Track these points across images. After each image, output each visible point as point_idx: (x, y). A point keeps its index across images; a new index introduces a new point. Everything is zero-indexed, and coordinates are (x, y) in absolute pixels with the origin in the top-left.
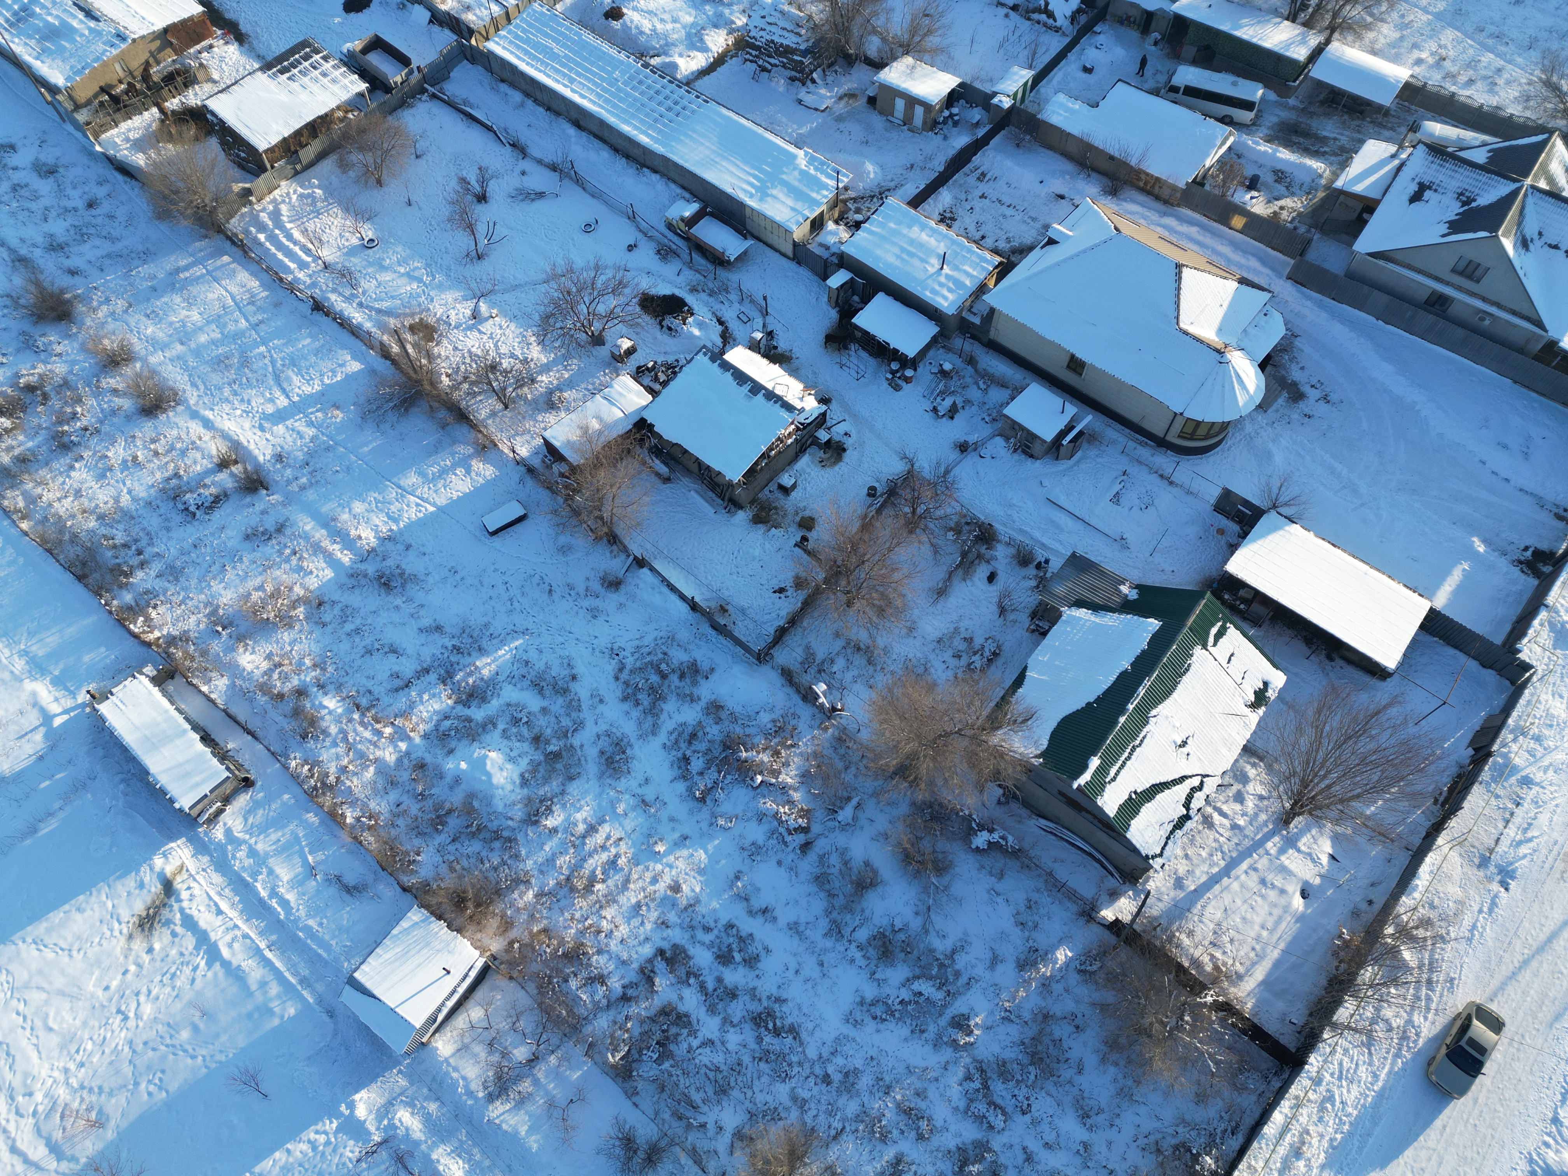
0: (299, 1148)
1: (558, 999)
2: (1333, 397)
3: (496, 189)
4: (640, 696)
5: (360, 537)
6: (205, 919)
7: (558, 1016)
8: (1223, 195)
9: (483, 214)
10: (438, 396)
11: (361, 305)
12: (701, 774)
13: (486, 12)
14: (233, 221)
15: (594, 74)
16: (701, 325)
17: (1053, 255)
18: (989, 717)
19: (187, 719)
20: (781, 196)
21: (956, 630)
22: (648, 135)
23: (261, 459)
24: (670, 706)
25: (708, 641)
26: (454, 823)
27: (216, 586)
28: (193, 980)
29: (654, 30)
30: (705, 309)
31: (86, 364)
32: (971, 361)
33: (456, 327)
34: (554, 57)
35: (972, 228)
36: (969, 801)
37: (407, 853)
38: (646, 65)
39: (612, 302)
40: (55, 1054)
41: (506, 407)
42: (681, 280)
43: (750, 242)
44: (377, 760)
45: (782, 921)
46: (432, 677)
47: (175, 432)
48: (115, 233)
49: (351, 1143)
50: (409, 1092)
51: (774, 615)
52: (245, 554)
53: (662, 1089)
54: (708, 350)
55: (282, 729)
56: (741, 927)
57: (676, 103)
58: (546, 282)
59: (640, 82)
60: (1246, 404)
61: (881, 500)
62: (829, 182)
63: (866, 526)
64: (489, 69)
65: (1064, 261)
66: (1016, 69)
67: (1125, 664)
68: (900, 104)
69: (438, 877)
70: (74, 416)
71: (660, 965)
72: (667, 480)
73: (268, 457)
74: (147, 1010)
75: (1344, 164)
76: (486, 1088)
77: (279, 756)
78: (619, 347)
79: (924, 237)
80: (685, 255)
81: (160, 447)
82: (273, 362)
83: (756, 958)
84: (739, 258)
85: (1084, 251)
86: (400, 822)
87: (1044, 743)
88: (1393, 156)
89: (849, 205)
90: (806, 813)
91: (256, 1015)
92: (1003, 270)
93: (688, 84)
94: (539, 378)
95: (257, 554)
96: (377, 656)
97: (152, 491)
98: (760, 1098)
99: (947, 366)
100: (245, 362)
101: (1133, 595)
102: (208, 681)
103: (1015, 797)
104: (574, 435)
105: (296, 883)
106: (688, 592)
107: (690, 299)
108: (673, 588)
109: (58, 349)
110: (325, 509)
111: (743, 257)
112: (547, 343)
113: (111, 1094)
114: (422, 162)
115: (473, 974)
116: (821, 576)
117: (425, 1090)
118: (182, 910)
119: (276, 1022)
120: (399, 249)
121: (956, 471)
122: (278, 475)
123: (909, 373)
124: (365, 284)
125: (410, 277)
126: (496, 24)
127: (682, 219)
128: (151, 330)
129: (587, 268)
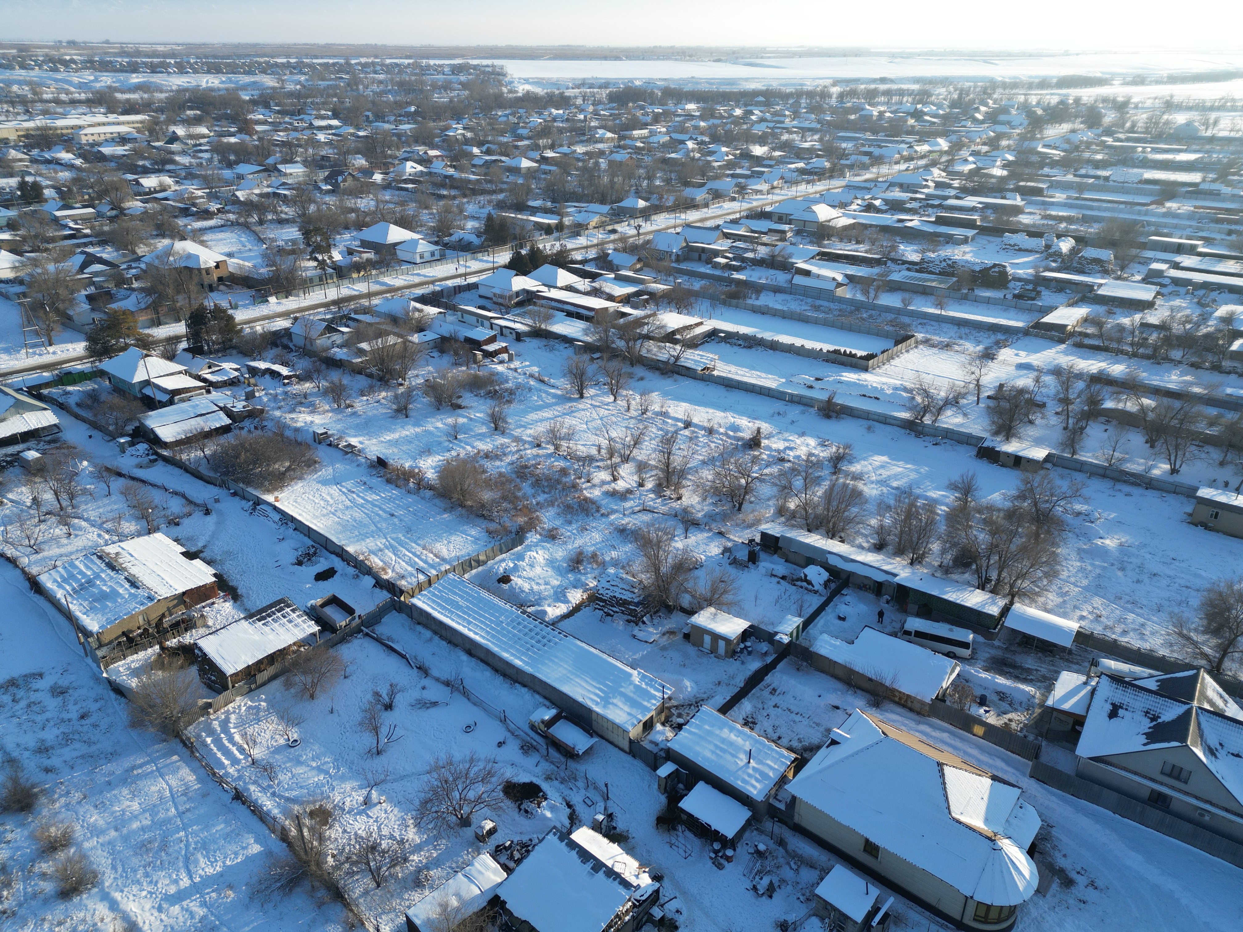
2: (1098, 883)
3: (401, 701)
8: (962, 709)
9: (387, 719)
10: (322, 876)
11: (273, 794)
13: (415, 580)
14: (190, 728)
15: (486, 618)
16: (552, 808)
17: (836, 753)
20: (620, 704)
22: (521, 660)
29: (532, 590)
30: (557, 795)
31: (27, 850)
32: (781, 843)
33: (349, 812)
34: (458, 607)
35: (770, 730)
38: (524, 612)
39: (481, 788)
41: (378, 886)
42: (538, 770)
43: (595, 739)
48: (93, 739)
54: (558, 830)
57: (544, 637)
58: (429, 772)
59: (519, 624)
60: (1025, 889)
62: (657, 693)
64: (411, 616)
65: (847, 758)
66: (789, 617)
68: (707, 639)
75: (1049, 688)
78: (483, 828)
79: (733, 737)
80: (543, 750)
82: (187, 846)
84: (586, 753)
85: (862, 751)
88: (1086, 683)
89: (673, 711)
92: (799, 764)
93: (553, 624)
94: (411, 858)
99: (762, 847)
100: (164, 847)
104: (434, 913)
107: (545, 786)
111: (589, 752)
112: (422, 825)
114: (348, 681)
120: (316, 747)
123: (729, 853)
124: (281, 777)
125: (319, 770)
126: (420, 587)
127: (543, 722)
128: (95, 818)
129: (463, 761)
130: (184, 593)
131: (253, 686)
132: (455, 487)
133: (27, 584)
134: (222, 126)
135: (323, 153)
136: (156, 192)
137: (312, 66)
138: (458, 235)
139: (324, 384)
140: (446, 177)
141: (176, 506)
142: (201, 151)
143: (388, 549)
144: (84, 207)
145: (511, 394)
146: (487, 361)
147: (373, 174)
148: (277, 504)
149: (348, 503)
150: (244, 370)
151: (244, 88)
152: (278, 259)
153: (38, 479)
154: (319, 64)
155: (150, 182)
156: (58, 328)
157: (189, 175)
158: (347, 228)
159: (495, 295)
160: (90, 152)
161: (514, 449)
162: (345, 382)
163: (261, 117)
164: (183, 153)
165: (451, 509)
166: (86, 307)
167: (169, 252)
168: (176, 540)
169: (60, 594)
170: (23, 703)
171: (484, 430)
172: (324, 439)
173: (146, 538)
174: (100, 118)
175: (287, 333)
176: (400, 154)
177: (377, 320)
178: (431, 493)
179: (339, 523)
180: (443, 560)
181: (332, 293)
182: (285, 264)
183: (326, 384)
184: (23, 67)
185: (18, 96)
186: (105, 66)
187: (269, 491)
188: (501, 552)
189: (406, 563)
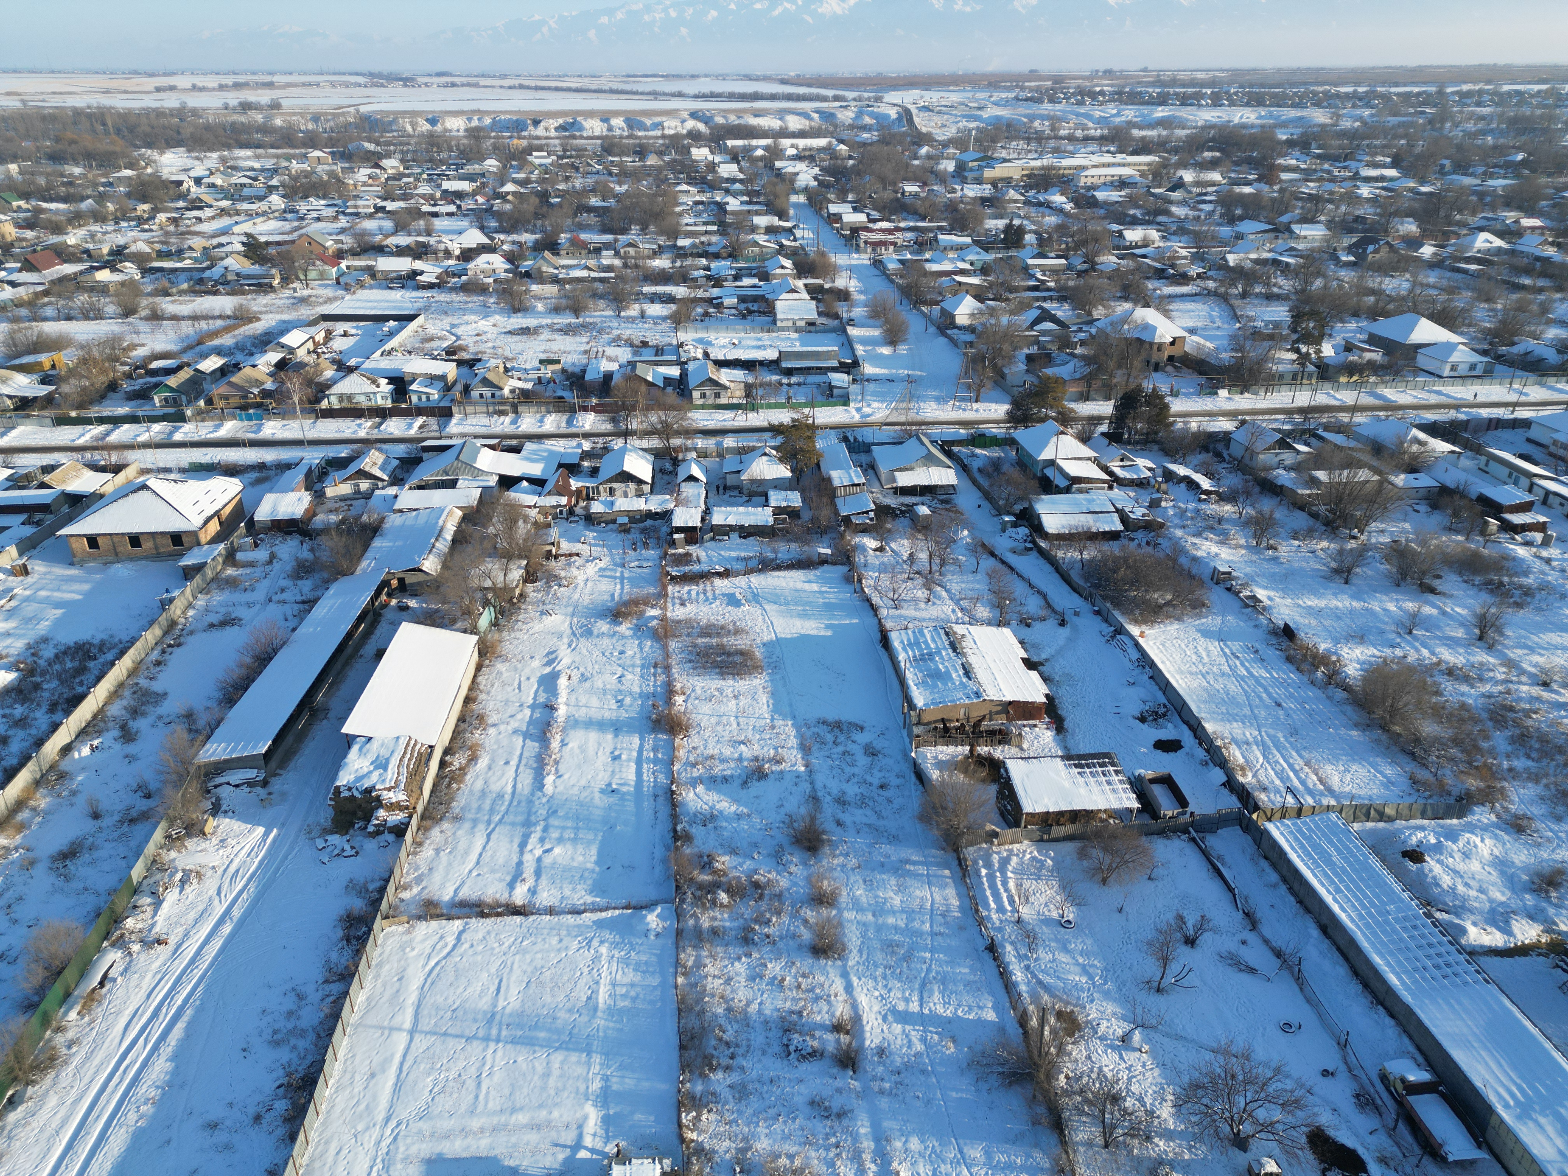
3: (1209, 943)
9: (1183, 955)
10: (1048, 1091)
11: (1027, 968)
14: (970, 849)
15: (1366, 896)
20: (1550, 1130)
22: (1400, 979)
23: (867, 1043)
27: (762, 1129)
29: (1453, 889)
31: (802, 890)
33: (1101, 1039)
34: (1330, 862)
38: (1429, 915)
39: (1277, 1115)
41: (1106, 1146)
42: (1370, 1139)
43: (1484, 1155)
47: (822, 979)
48: (884, 813)
52: (801, 1116)
57: (1448, 965)
58: (1214, 1051)
59: (1415, 927)
64: (1258, 844)
70: (768, 922)
73: (873, 1046)
78: (1262, 1165)
80: (1390, 1120)
81: (805, 983)
82: (929, 970)
84: (1460, 1164)
93: (1471, 954)
94: (1156, 1140)
95: (810, 1125)
97: (775, 1014)
100: (908, 958)
107: (1374, 1169)
109: (793, 869)
110: (886, 1124)
111: (1467, 1165)
112: (1183, 1110)
114: (1151, 885)
120: (1089, 942)
122: (872, 1066)
124: (1041, 953)
125: (1085, 971)
126: (1284, 812)
127: (1403, 1080)
128: (860, 892)
129: (1266, 1065)
130: (1010, 703)
131: (1045, 837)
132: (1384, 701)
133: (879, 636)
134: (1239, 172)
135: (1360, 212)
136: (1137, 247)
137: (1386, 98)
138: (1525, 345)
139: (1250, 511)
140: (1538, 259)
141: (1033, 605)
142: (1204, 202)
143: (1257, 745)
144: (1058, 257)
145: (1526, 594)
146: (1503, 537)
147: (1421, 245)
148: (1141, 641)
149: (1226, 669)
150: (1159, 471)
151: (1284, 125)
152: (1248, 344)
153: (920, 536)
154: (1398, 95)
155: (1133, 235)
156: (989, 384)
157: (1181, 230)
158: (1356, 314)
159: (1555, 442)
160: (1084, 195)
161: (1500, 677)
162: (1277, 515)
163: (1294, 162)
164: (1183, 203)
165: (1366, 726)
166: (1022, 367)
167: (1126, 318)
168: (1021, 642)
169: (902, 657)
170: (840, 749)
171: (1460, 633)
172: (1224, 580)
173: (994, 629)
174: (1108, 158)
175: (1226, 437)
176: (1474, 220)
177: (1352, 444)
178: (1345, 695)
179: (1205, 689)
180: (1330, 791)
181: (1303, 398)
182: (1254, 352)
183: (1251, 512)
184: (1051, 101)
185: (1036, 132)
186: (1134, 98)
187: (1136, 622)
188: (1423, 816)
189: (1276, 773)
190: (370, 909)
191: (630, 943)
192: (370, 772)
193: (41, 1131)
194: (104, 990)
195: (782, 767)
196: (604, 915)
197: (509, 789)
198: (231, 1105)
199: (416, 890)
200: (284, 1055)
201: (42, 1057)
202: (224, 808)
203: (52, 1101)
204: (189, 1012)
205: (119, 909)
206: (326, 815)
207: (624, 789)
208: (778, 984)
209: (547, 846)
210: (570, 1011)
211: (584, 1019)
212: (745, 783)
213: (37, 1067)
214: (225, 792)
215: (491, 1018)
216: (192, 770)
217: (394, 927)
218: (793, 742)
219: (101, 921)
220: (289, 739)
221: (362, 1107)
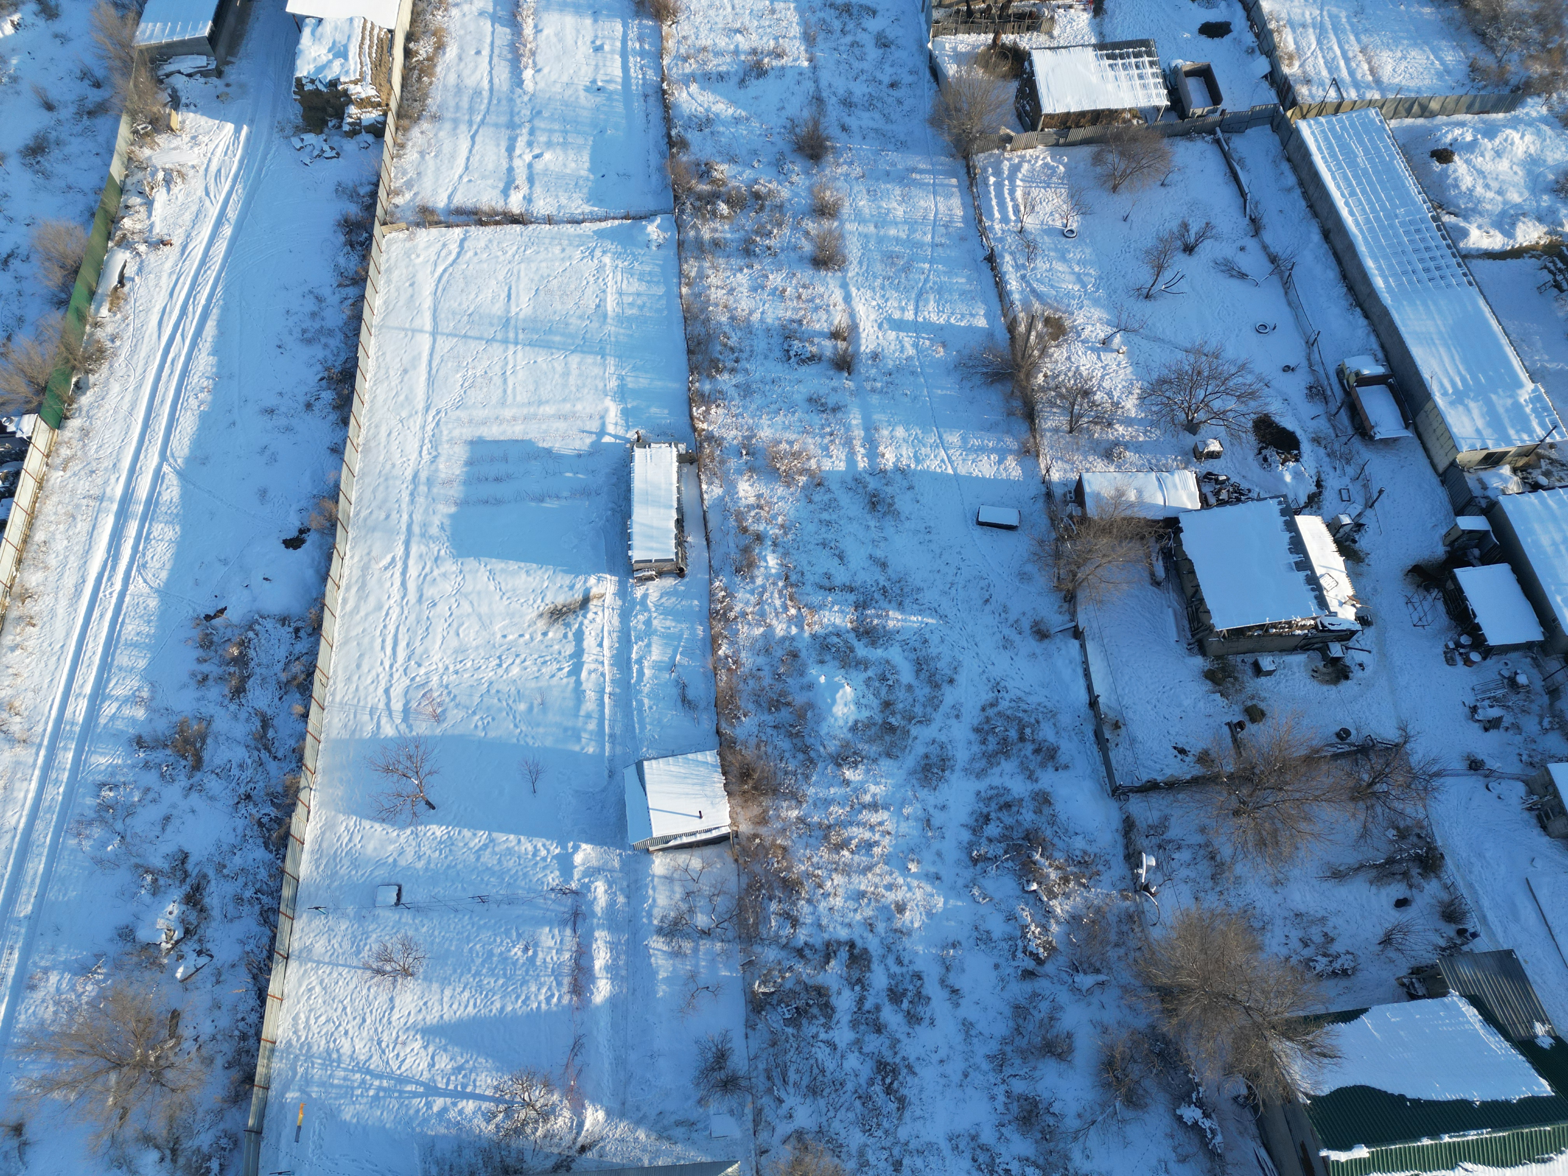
0: (527, 846)
1: (754, 907)
3: (1208, 250)
4: (990, 738)
5: (883, 455)
6: (589, 642)
7: (746, 920)
9: (1180, 263)
10: (1025, 388)
11: (1023, 277)
12: (990, 840)
13: (1321, 93)
14: (981, 155)
15: (1379, 199)
16: (1297, 475)
18: (1288, 1022)
19: (679, 500)
20: (1476, 413)
21: (1323, 920)
22: (1386, 281)
23: (863, 348)
24: (1008, 766)
25: (1084, 742)
26: (785, 714)
27: (765, 421)
28: (553, 676)
29: (1471, 191)
30: (1313, 464)
31: (804, 201)
32: (1553, 692)
33: (1083, 342)
34: (1352, 162)
36: (1208, 1074)
37: (739, 708)
38: (1436, 218)
39: (1231, 404)
40: (449, 652)
41: (1071, 431)
42: (1311, 424)
43: (1408, 434)
44: (770, 626)
45: (962, 1012)
46: (852, 597)
47: (822, 290)
48: (893, 117)
49: (557, 873)
50: (615, 875)
51: (1158, 767)
52: (800, 411)
53: (774, 1044)
54: (1286, 502)
55: (728, 554)
56: (926, 985)
57: (1438, 268)
58: (1187, 351)
59: (1418, 231)
61: (1346, 748)
62: (1538, 429)
63: (1312, 759)
64: (1284, 144)
67: (1477, 1097)
69: (745, 744)
70: (769, 234)
71: (844, 953)
72: (1156, 583)
73: (868, 351)
74: (515, 671)
76: (662, 921)
77: (713, 571)
78: (1207, 445)
80: (1333, 407)
81: (805, 294)
82: (926, 281)
83: (919, 1021)
84: (1385, 442)
86: (751, 682)
87: (1325, 1090)
89: (1543, 463)
90: (1051, 949)
91: (570, 733)
93: (1465, 257)
94: (1117, 426)
95: (807, 417)
96: (826, 552)
97: (777, 322)
98: (836, 1125)
99: (1522, 679)
100: (907, 269)
101: (1546, 1043)
102: (710, 483)
103: (1255, 1109)
104: (1107, 492)
105: (658, 667)
106: (1098, 689)
107: (1306, 447)
108: (1087, 675)
109: (794, 178)
110: (876, 417)
111: (1389, 443)
112: (1147, 402)
113: (457, 706)
114: (1163, 191)
115: (715, 834)
116: (1230, 768)
117: (625, 884)
118: (581, 624)
119: (577, 748)
120: (1088, 251)
121: (1449, 781)
122: (865, 369)
123: (1475, 657)
124: (1039, 262)
125: (1079, 278)
126: (1321, 109)
127: (1357, 374)
128: (863, 203)
129: (1233, 362)
131: (1062, 141)
143: (1314, 27)
170: (849, 39)
180: (1378, 82)
188: (1469, 110)
189: (1326, 63)
190: (365, 214)
191: (633, 254)
192: (330, 62)
193: (115, 412)
194: (126, 289)
195: (783, 62)
196: (603, 225)
197: (485, 84)
198: (281, 394)
199: (408, 196)
200: (318, 352)
201: (91, 350)
202: (184, 100)
203: (115, 388)
204: (215, 313)
205: (112, 209)
206: (294, 112)
207: (611, 87)
208: (780, 294)
209: (537, 151)
210: (581, 317)
211: (595, 325)
212: (743, 81)
213: (90, 358)
214: (179, 82)
215: (506, 323)
216: (135, 55)
217: (394, 234)
218: (796, 30)
219: (98, 221)
220: (231, 20)
221: (402, 397)
